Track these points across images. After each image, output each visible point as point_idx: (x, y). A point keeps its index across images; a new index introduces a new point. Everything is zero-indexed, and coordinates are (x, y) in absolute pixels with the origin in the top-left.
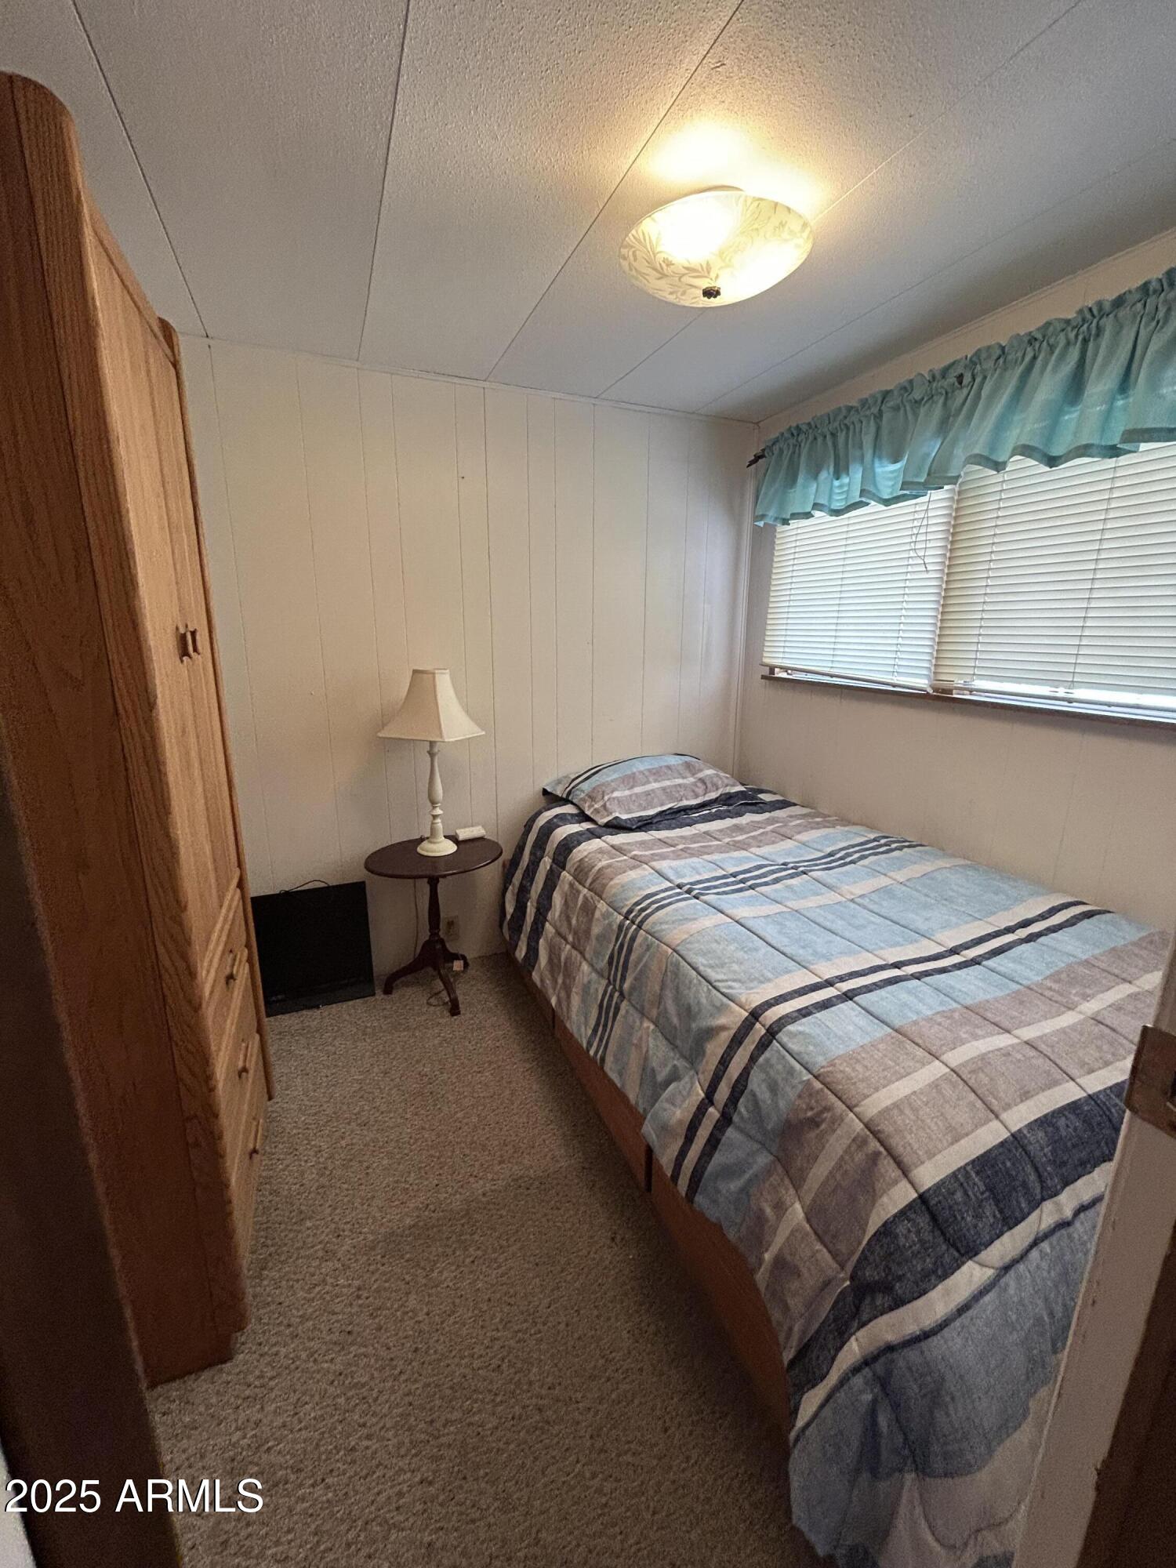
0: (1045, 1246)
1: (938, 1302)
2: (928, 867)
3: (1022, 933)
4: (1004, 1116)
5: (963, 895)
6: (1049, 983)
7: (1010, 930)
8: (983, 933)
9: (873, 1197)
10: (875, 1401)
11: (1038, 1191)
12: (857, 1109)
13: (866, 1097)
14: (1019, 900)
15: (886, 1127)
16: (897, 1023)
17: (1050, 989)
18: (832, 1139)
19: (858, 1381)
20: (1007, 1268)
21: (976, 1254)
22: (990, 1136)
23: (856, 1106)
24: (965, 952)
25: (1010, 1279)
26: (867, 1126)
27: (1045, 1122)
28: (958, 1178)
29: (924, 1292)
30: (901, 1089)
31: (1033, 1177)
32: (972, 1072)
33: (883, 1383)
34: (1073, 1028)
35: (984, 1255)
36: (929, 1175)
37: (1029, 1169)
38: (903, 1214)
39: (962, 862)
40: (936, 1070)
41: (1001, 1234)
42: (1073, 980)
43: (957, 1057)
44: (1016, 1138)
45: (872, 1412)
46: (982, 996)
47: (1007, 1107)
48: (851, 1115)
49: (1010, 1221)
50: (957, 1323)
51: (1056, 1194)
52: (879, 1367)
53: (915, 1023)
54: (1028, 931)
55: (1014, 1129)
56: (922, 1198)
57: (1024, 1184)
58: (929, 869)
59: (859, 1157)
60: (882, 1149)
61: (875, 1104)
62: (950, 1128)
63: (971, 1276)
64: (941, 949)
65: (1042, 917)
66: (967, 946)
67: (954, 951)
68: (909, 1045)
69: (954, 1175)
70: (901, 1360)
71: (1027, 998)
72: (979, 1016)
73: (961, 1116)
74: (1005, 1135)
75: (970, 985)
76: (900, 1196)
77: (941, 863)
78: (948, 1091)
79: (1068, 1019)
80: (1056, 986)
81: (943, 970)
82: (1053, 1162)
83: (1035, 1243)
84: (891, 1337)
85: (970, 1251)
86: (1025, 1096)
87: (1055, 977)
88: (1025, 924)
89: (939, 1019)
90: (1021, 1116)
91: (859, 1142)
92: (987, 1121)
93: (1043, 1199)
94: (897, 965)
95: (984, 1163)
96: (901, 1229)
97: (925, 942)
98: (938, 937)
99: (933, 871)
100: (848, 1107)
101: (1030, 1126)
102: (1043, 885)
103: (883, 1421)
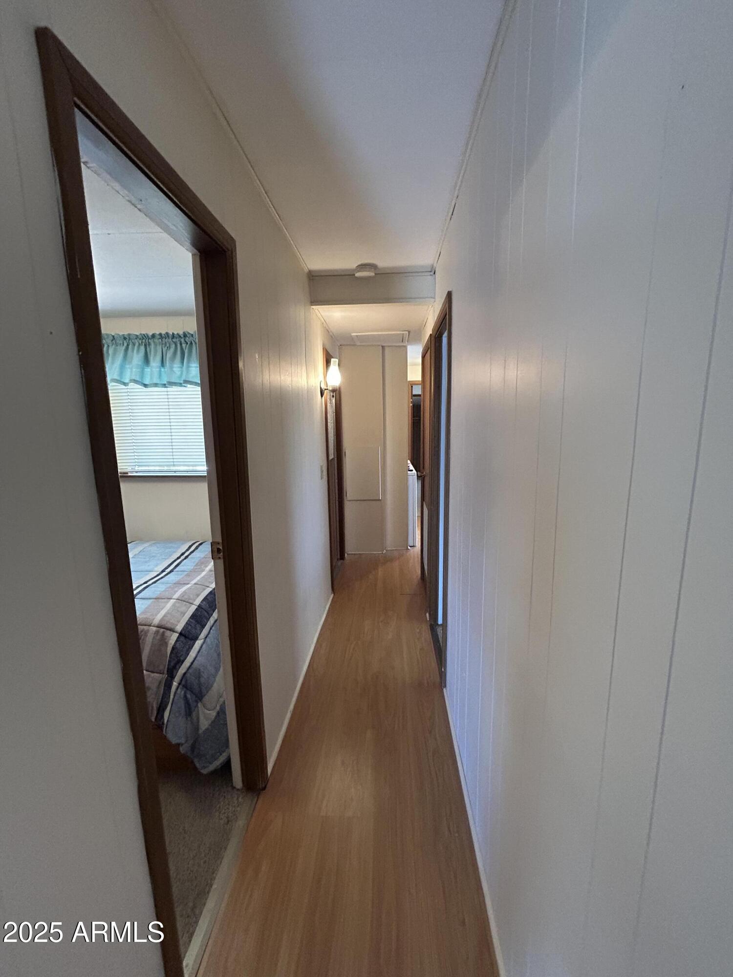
0: (213, 628)
1: (193, 654)
2: (140, 548)
3: (183, 557)
4: (194, 603)
5: (158, 553)
6: (196, 567)
7: (178, 558)
8: (170, 562)
9: (166, 644)
10: (185, 693)
11: (208, 616)
12: (152, 625)
13: (154, 619)
14: (178, 548)
15: (163, 623)
16: (154, 597)
17: (196, 569)
18: (147, 639)
19: (179, 690)
20: (206, 637)
21: (198, 638)
22: (193, 608)
23: (151, 624)
24: (166, 570)
25: (208, 639)
26: (157, 627)
27: (205, 599)
28: (188, 624)
29: (188, 654)
30: (163, 613)
31: (206, 613)
32: (183, 597)
33: (185, 686)
34: (205, 575)
35: (200, 637)
36: (179, 628)
37: (204, 612)
38: (177, 641)
39: (154, 542)
40: (172, 601)
41: (202, 630)
42: (202, 563)
43: (176, 596)
44: (199, 606)
45: (185, 696)
46: (177, 579)
47: (195, 600)
48: (151, 627)
49: (203, 626)
50: (199, 655)
51: (212, 615)
52: (183, 682)
53: (160, 594)
54: (184, 556)
55: (198, 605)
56: (181, 634)
57: (204, 616)
58: (142, 549)
59: (158, 637)
60: (164, 630)
61: (157, 620)
62: (182, 613)
63: (198, 644)
64: (158, 573)
65: (187, 550)
66: (166, 568)
67: (163, 571)
68: (160, 600)
69: (187, 623)
70: (188, 675)
71: (191, 574)
72: (180, 584)
73: (183, 609)
74: (196, 607)
75: (172, 577)
76: (175, 636)
77: (146, 545)
78: (177, 605)
79: (204, 574)
80: (198, 567)
81: (162, 578)
82: (210, 607)
83: (211, 629)
84: (183, 671)
85: (196, 638)
86: (198, 595)
87: (197, 565)
88: (183, 554)
89: (167, 589)
90: (198, 602)
91: (157, 632)
92: (190, 606)
93: (210, 618)
94: (146, 583)
95: (193, 616)
96: (178, 645)
97: (152, 573)
98: (156, 569)
99: (143, 549)
100: (148, 626)
101: (201, 602)
102: (183, 541)
103: (189, 696)
